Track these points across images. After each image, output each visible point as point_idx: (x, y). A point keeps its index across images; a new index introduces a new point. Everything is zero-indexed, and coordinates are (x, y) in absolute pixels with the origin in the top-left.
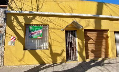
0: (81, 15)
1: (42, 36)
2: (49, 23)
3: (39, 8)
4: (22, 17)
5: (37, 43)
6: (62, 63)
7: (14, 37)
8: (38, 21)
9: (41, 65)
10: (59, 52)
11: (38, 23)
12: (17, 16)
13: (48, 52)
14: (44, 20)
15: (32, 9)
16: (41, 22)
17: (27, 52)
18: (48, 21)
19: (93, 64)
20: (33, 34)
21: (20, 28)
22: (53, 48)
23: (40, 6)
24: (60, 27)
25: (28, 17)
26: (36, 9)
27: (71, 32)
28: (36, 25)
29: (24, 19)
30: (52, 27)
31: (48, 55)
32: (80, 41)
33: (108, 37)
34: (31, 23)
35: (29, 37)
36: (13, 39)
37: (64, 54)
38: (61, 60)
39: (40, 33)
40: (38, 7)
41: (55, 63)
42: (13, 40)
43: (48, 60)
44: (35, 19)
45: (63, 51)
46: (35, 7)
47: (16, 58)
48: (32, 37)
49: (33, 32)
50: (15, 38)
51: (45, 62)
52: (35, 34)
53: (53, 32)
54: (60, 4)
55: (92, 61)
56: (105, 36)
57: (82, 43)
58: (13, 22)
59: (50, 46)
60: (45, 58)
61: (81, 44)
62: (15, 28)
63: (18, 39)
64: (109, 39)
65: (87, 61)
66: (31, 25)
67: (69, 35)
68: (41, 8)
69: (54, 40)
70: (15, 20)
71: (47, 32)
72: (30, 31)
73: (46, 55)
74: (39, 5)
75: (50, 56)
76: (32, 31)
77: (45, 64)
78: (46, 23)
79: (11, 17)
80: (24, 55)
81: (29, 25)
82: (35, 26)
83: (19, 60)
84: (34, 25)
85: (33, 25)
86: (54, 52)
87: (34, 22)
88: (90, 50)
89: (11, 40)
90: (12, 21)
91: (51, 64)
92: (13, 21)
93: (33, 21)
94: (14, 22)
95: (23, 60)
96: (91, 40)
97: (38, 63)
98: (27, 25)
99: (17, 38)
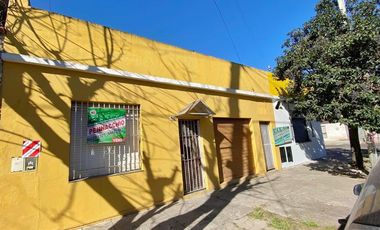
0: (206, 87)
1: (124, 135)
2: (140, 101)
3: (113, 59)
4: (63, 79)
5: (112, 156)
6: (175, 201)
7: (35, 143)
8: (113, 94)
9: (124, 216)
10: (168, 175)
11: (112, 99)
12: (44, 74)
13: (142, 178)
14: (129, 93)
15: (94, 59)
16: (122, 98)
17: (82, 185)
18: (137, 95)
19: (234, 189)
20: (100, 130)
21: (57, 112)
22: (154, 165)
23: (116, 55)
24: (166, 113)
25: (83, 80)
26: (106, 59)
27: (190, 122)
28: (107, 104)
29: (69, 85)
30: (149, 111)
31: (141, 187)
32: (207, 144)
33: (250, 133)
34: (93, 100)
35: (88, 140)
36: (29, 148)
37: (179, 179)
38: (172, 194)
39: (121, 126)
40: (109, 57)
41: (159, 203)
42: (31, 151)
43: (144, 198)
44: (102, 88)
45: (176, 170)
46: (102, 55)
47: (44, 211)
48: (96, 140)
49: (98, 126)
50: (37, 147)
51: (134, 208)
52: (106, 131)
53: (152, 124)
54: (164, 58)
55: (230, 185)
56: (245, 131)
57: (211, 146)
58: (30, 94)
59: (146, 161)
60: (135, 194)
61: (209, 151)
62: (39, 113)
63: (49, 149)
64: (253, 136)
65: (223, 186)
66: (91, 104)
67: (187, 131)
68: (119, 59)
69: (154, 144)
70: (36, 87)
71: (136, 124)
72: (91, 122)
73: (135, 187)
74: (112, 49)
75: (147, 187)
76: (98, 121)
77: (136, 212)
78: (133, 100)
79: (22, 76)
80: (72, 198)
81: (85, 103)
82: (104, 108)
83: (53, 216)
84: (102, 104)
85: (96, 104)
86: (156, 174)
87: (100, 96)
88: (224, 162)
89: (24, 152)
90: (27, 90)
91: (152, 208)
92: (30, 88)
93: (98, 92)
94: (33, 92)
95: (68, 214)
96: (225, 141)
97: (116, 213)
98: (79, 103)
99: (45, 144)
